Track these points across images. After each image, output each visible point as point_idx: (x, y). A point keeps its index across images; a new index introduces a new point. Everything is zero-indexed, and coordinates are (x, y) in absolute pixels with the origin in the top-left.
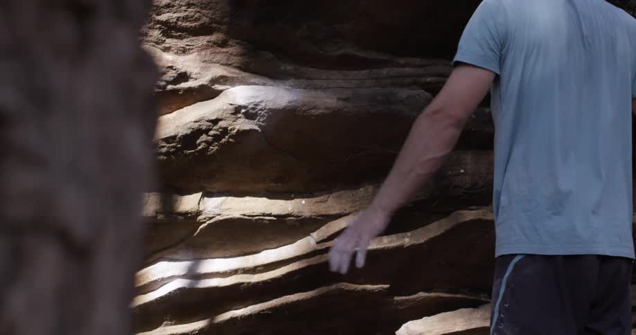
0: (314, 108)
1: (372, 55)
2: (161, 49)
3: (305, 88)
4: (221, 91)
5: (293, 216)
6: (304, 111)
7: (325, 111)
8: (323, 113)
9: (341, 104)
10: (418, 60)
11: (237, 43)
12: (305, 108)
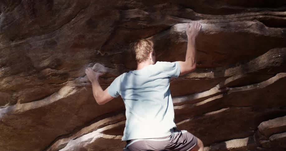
0: (211, 32)
1: (235, 8)
2: (144, 10)
3: (207, 23)
4: (171, 26)
5: (207, 78)
6: (207, 33)
7: (215, 33)
8: (215, 34)
9: (222, 29)
10: (256, 8)
11: (176, 6)
12: (207, 32)
